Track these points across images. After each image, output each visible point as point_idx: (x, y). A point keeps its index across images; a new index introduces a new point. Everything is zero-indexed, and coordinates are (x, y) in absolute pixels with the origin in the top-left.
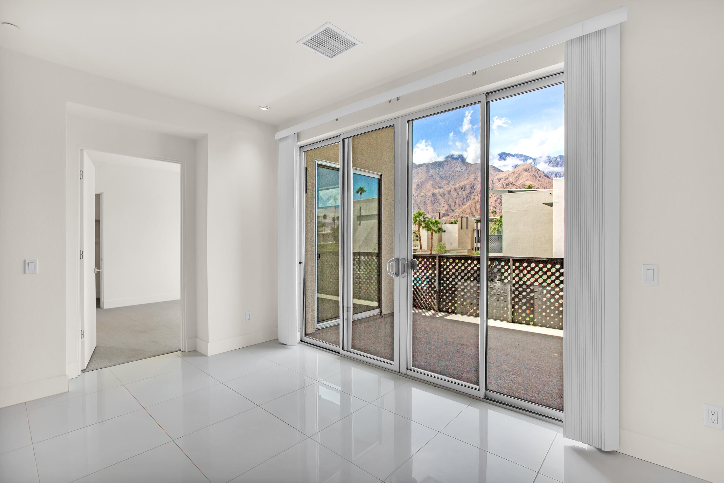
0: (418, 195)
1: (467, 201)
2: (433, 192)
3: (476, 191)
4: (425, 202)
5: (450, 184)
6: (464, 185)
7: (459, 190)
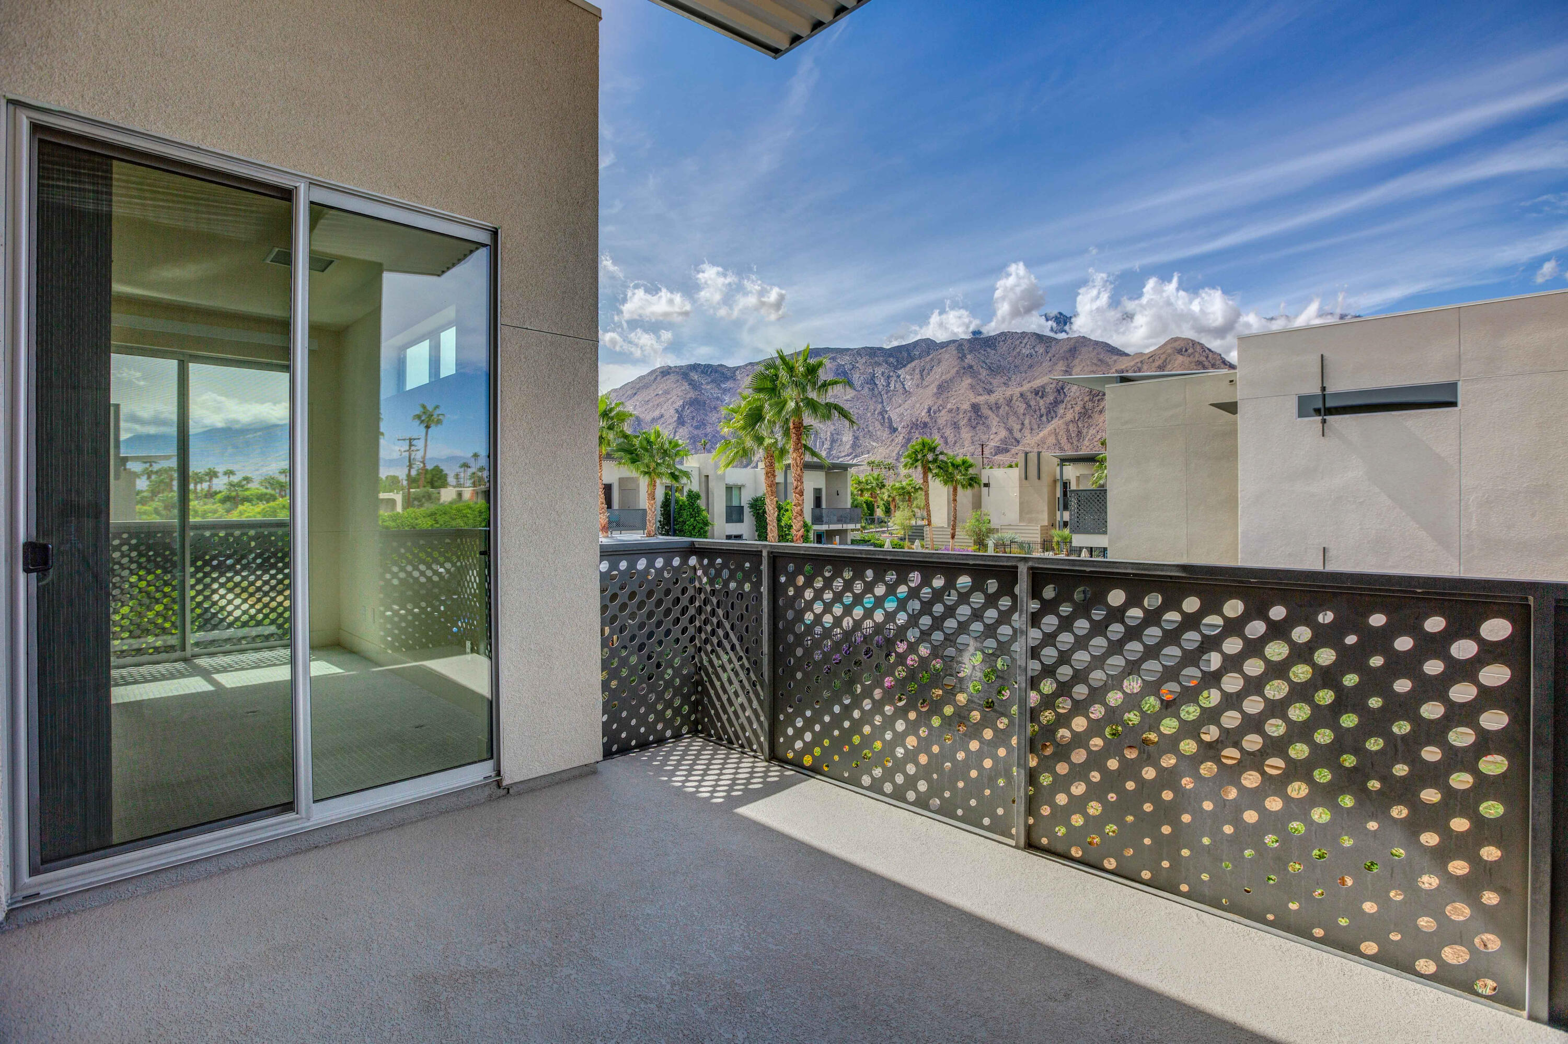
0: (941, 408)
1: (1049, 422)
2: (974, 401)
3: (1068, 399)
4: (955, 423)
5: (1010, 383)
6: (1042, 386)
7: (1030, 396)
